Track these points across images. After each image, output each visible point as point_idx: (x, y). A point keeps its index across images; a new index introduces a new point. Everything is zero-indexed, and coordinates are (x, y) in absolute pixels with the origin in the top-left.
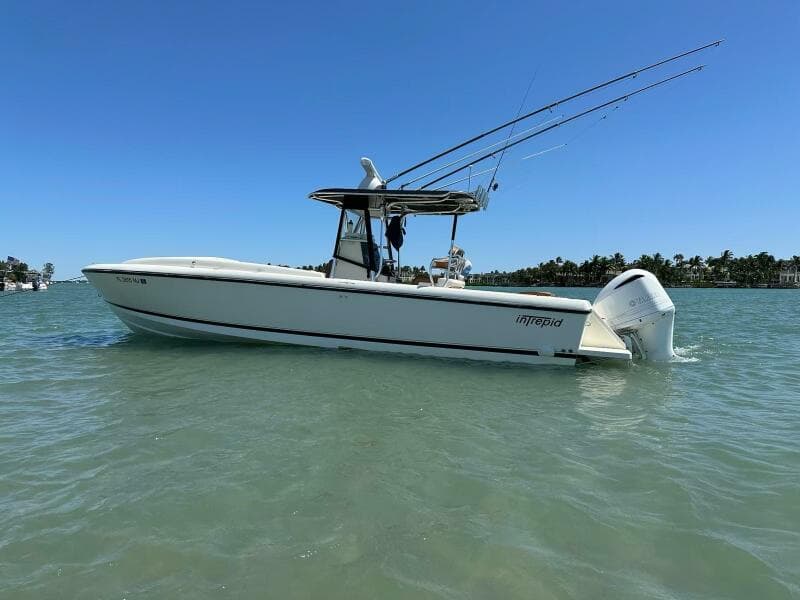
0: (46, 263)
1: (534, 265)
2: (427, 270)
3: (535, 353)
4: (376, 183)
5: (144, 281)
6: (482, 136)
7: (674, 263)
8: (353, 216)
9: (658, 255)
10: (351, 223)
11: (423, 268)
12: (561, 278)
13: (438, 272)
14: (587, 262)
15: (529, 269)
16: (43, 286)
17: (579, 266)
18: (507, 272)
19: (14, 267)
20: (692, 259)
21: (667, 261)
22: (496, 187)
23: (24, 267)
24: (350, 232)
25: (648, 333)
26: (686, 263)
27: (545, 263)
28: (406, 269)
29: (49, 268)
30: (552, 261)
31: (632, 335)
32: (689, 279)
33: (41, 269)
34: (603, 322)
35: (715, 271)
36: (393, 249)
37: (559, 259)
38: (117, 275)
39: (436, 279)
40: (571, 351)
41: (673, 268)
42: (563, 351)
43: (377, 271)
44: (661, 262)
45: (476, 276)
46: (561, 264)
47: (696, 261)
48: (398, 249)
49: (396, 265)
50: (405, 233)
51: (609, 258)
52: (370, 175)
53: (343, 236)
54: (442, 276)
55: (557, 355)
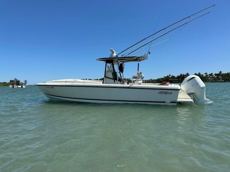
0: (25, 80)
1: (163, 77)
2: (131, 79)
3: (165, 102)
4: (115, 55)
5: (53, 88)
6: (145, 39)
7: (204, 75)
8: (109, 65)
9: (199, 73)
10: (108, 67)
11: (130, 79)
12: (171, 81)
13: (134, 79)
14: (178, 76)
15: (161, 78)
16: (24, 87)
17: (176, 77)
18: (155, 79)
19: (16, 81)
20: (210, 74)
21: (202, 75)
22: (150, 53)
23: (19, 81)
24: (108, 69)
25: (198, 94)
26: (208, 75)
27: (166, 76)
28: (125, 79)
29: (26, 81)
30: (168, 76)
31: (193, 95)
32: (209, 80)
33: (23, 82)
34: (184, 92)
35: (217, 77)
36: (121, 73)
37: (170, 75)
38: (46, 86)
39: (134, 82)
40: (175, 101)
41: (204, 77)
42: (173, 101)
43: (117, 80)
44: (201, 75)
45: (145, 81)
46: (170, 77)
47: (211, 74)
48: (122, 73)
49: (122, 78)
50: (124, 68)
51: (185, 74)
52: (113, 53)
53: (106, 71)
54: (136, 81)
55: (171, 102)
